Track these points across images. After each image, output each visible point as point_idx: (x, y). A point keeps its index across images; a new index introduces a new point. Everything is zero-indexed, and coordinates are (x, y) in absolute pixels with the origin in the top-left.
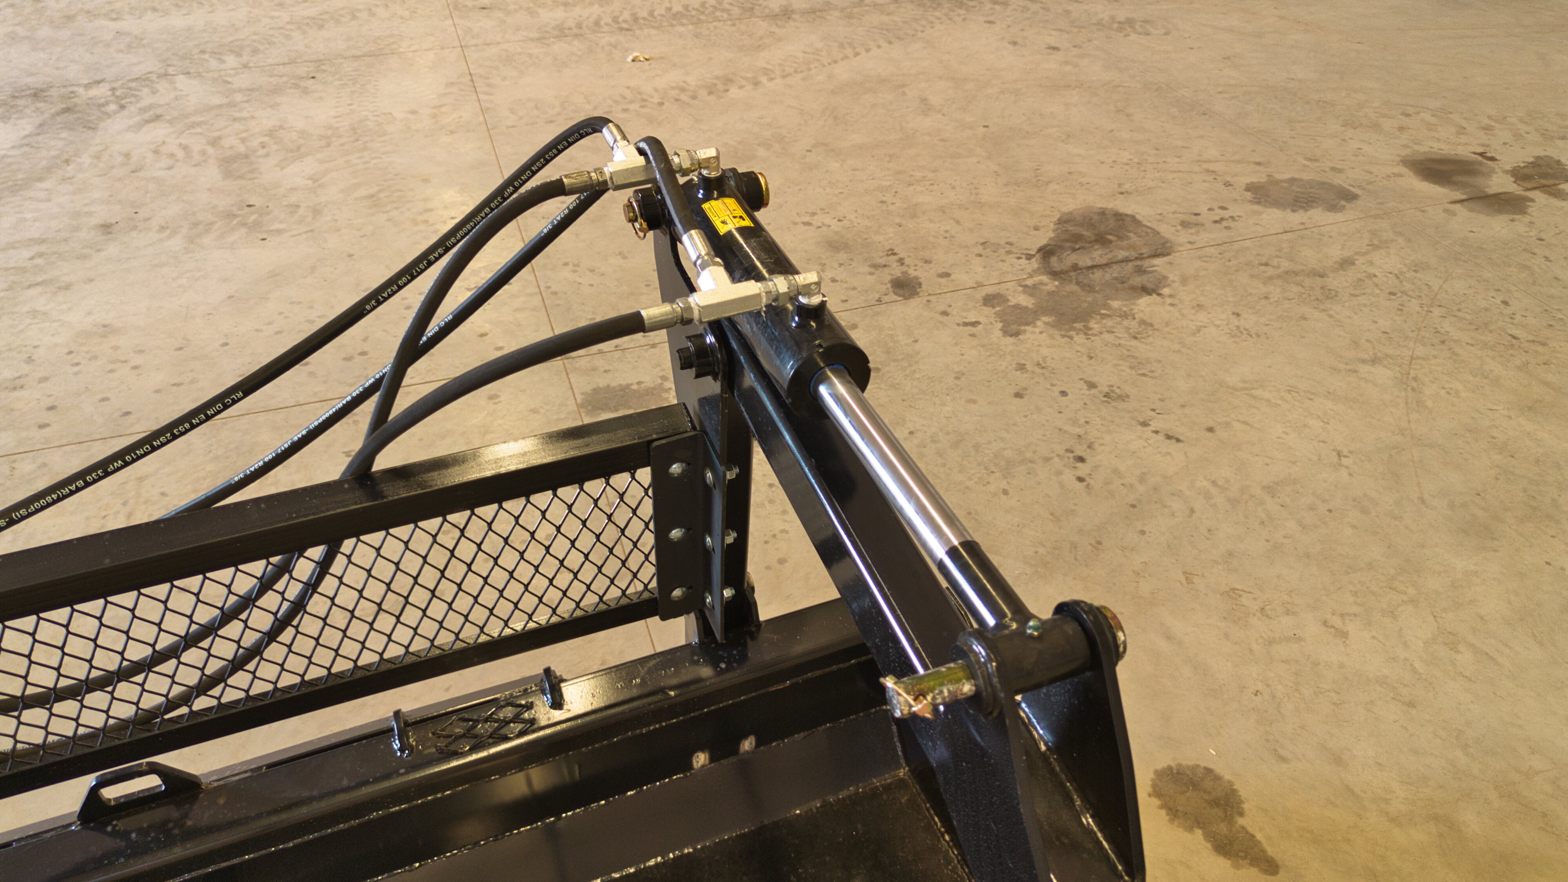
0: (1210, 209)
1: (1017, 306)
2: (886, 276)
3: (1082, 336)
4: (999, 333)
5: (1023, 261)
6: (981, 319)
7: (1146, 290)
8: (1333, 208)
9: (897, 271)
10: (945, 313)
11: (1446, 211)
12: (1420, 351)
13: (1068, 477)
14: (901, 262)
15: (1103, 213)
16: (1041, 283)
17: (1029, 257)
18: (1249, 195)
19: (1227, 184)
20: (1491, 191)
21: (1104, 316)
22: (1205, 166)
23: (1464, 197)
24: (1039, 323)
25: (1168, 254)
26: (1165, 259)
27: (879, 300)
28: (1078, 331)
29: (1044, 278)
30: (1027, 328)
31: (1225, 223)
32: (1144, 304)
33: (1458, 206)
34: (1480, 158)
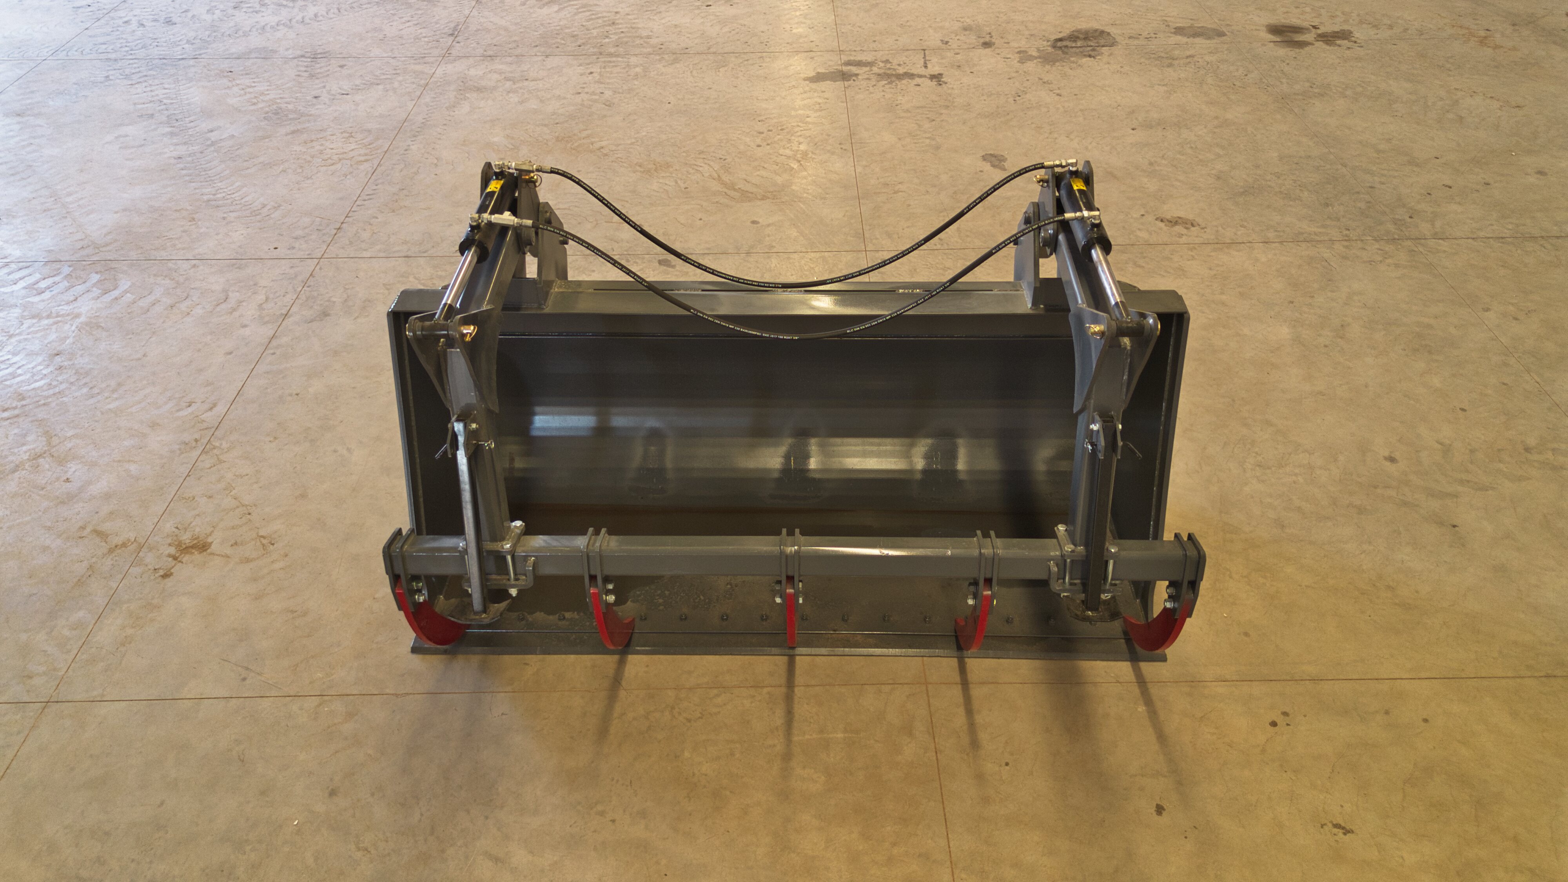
0: (1149, 33)
1: (1030, 55)
2: (982, 40)
3: (1049, 66)
4: (1016, 62)
5: (1046, 42)
6: (1012, 57)
7: (1090, 56)
8: (1209, 38)
9: (987, 39)
10: (998, 54)
11: (1263, 44)
13: (1011, 100)
14: (991, 37)
15: (1096, 31)
16: (1047, 49)
17: (1048, 41)
18: (1173, 30)
19: (1168, 26)
20: (1297, 39)
21: (1064, 62)
22: (1164, 18)
23: (1280, 40)
24: (1035, 61)
25: (1112, 46)
26: (1109, 47)
27: (974, 48)
28: (1048, 64)
29: (1049, 48)
30: (1029, 61)
31: (1150, 39)
32: (1085, 60)
33: (1271, 43)
34: (1311, 27)
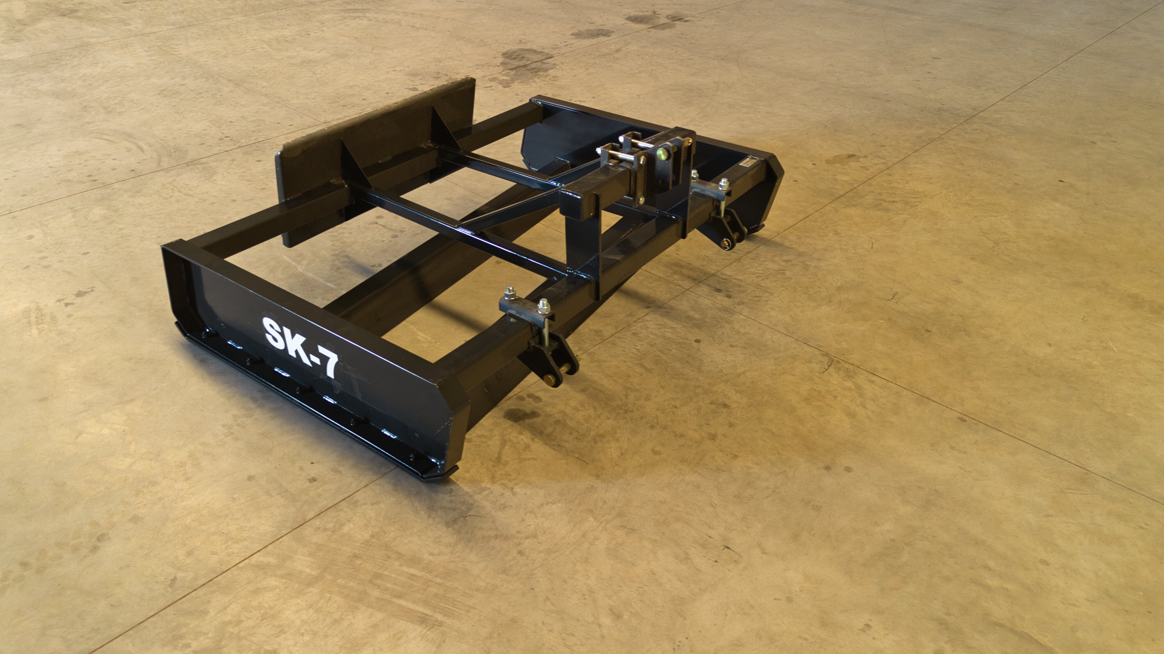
0: (561, 43)
1: (503, 80)
3: (534, 84)
5: (497, 68)
6: (492, 85)
7: (550, 68)
8: (606, 36)
11: (647, 31)
12: (653, 68)
15: (519, 50)
16: (508, 72)
18: (573, 37)
19: (563, 35)
20: (661, 23)
21: (539, 77)
23: (652, 26)
24: (515, 83)
25: (553, 57)
26: (552, 59)
28: (532, 82)
30: (512, 85)
31: (568, 46)
32: (552, 72)
33: (651, 29)
34: (653, 15)
